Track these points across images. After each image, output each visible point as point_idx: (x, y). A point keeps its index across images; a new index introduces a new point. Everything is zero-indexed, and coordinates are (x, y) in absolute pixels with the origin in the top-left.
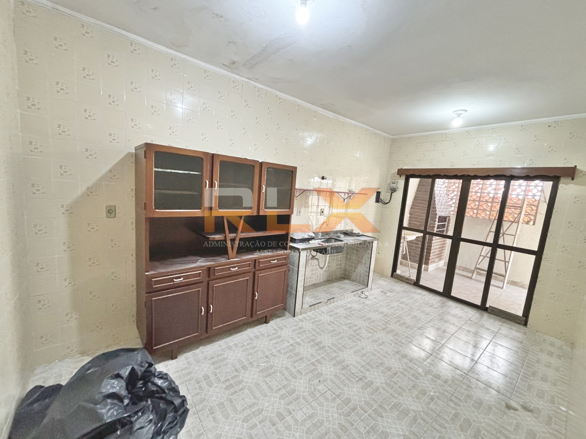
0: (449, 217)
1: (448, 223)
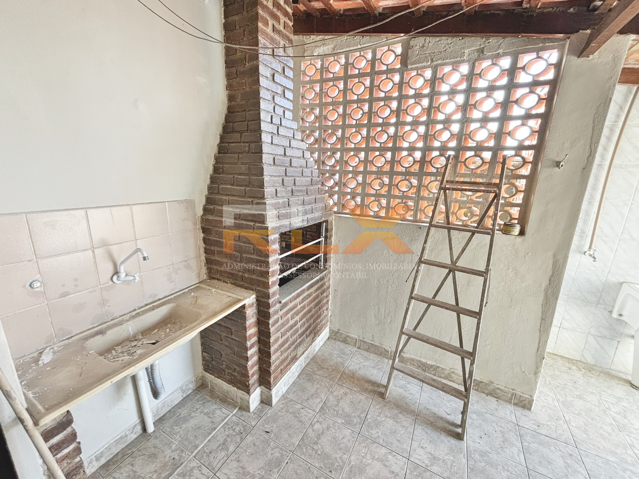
0: (326, 221)
1: (326, 237)
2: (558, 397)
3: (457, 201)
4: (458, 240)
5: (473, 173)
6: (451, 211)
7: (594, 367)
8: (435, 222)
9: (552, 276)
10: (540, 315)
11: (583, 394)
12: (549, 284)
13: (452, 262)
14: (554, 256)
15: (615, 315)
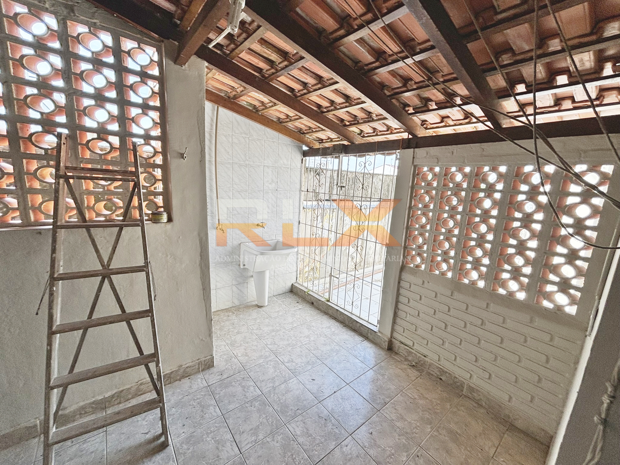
2: (227, 342)
3: (89, 193)
4: (105, 238)
5: (102, 158)
6: (86, 205)
7: (240, 307)
8: (63, 221)
9: (201, 252)
10: (201, 287)
11: (239, 329)
12: (201, 259)
13: (103, 266)
14: (199, 235)
15: (242, 267)
